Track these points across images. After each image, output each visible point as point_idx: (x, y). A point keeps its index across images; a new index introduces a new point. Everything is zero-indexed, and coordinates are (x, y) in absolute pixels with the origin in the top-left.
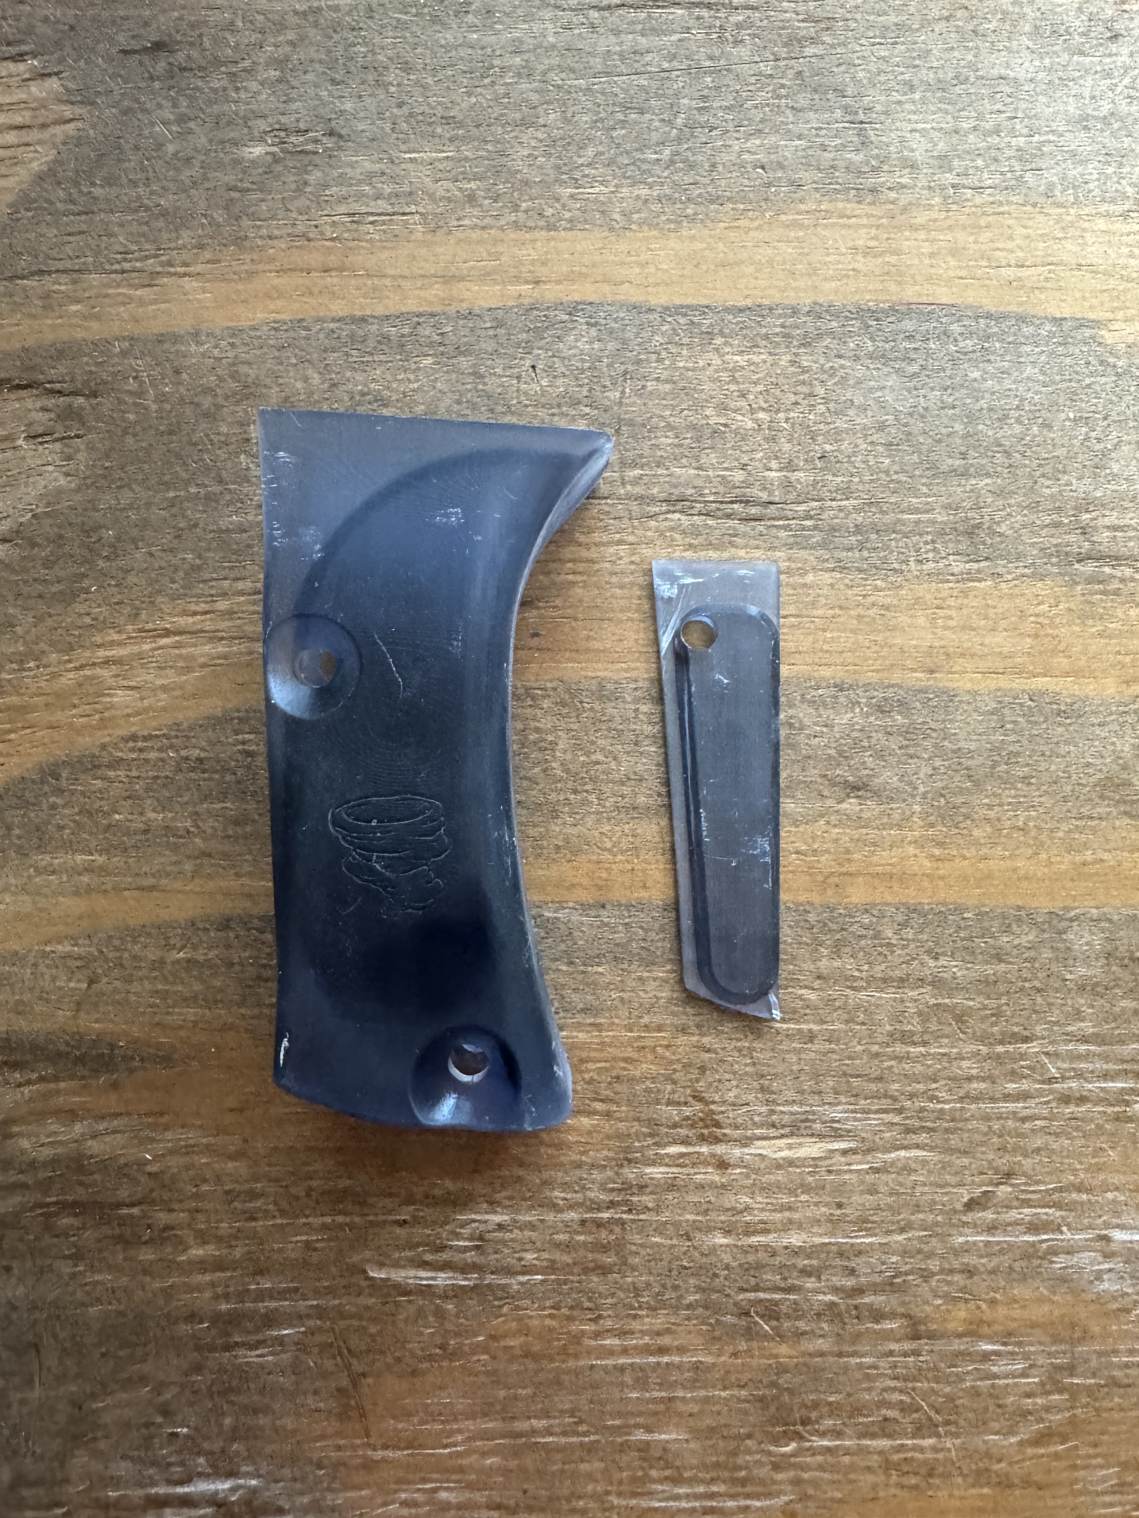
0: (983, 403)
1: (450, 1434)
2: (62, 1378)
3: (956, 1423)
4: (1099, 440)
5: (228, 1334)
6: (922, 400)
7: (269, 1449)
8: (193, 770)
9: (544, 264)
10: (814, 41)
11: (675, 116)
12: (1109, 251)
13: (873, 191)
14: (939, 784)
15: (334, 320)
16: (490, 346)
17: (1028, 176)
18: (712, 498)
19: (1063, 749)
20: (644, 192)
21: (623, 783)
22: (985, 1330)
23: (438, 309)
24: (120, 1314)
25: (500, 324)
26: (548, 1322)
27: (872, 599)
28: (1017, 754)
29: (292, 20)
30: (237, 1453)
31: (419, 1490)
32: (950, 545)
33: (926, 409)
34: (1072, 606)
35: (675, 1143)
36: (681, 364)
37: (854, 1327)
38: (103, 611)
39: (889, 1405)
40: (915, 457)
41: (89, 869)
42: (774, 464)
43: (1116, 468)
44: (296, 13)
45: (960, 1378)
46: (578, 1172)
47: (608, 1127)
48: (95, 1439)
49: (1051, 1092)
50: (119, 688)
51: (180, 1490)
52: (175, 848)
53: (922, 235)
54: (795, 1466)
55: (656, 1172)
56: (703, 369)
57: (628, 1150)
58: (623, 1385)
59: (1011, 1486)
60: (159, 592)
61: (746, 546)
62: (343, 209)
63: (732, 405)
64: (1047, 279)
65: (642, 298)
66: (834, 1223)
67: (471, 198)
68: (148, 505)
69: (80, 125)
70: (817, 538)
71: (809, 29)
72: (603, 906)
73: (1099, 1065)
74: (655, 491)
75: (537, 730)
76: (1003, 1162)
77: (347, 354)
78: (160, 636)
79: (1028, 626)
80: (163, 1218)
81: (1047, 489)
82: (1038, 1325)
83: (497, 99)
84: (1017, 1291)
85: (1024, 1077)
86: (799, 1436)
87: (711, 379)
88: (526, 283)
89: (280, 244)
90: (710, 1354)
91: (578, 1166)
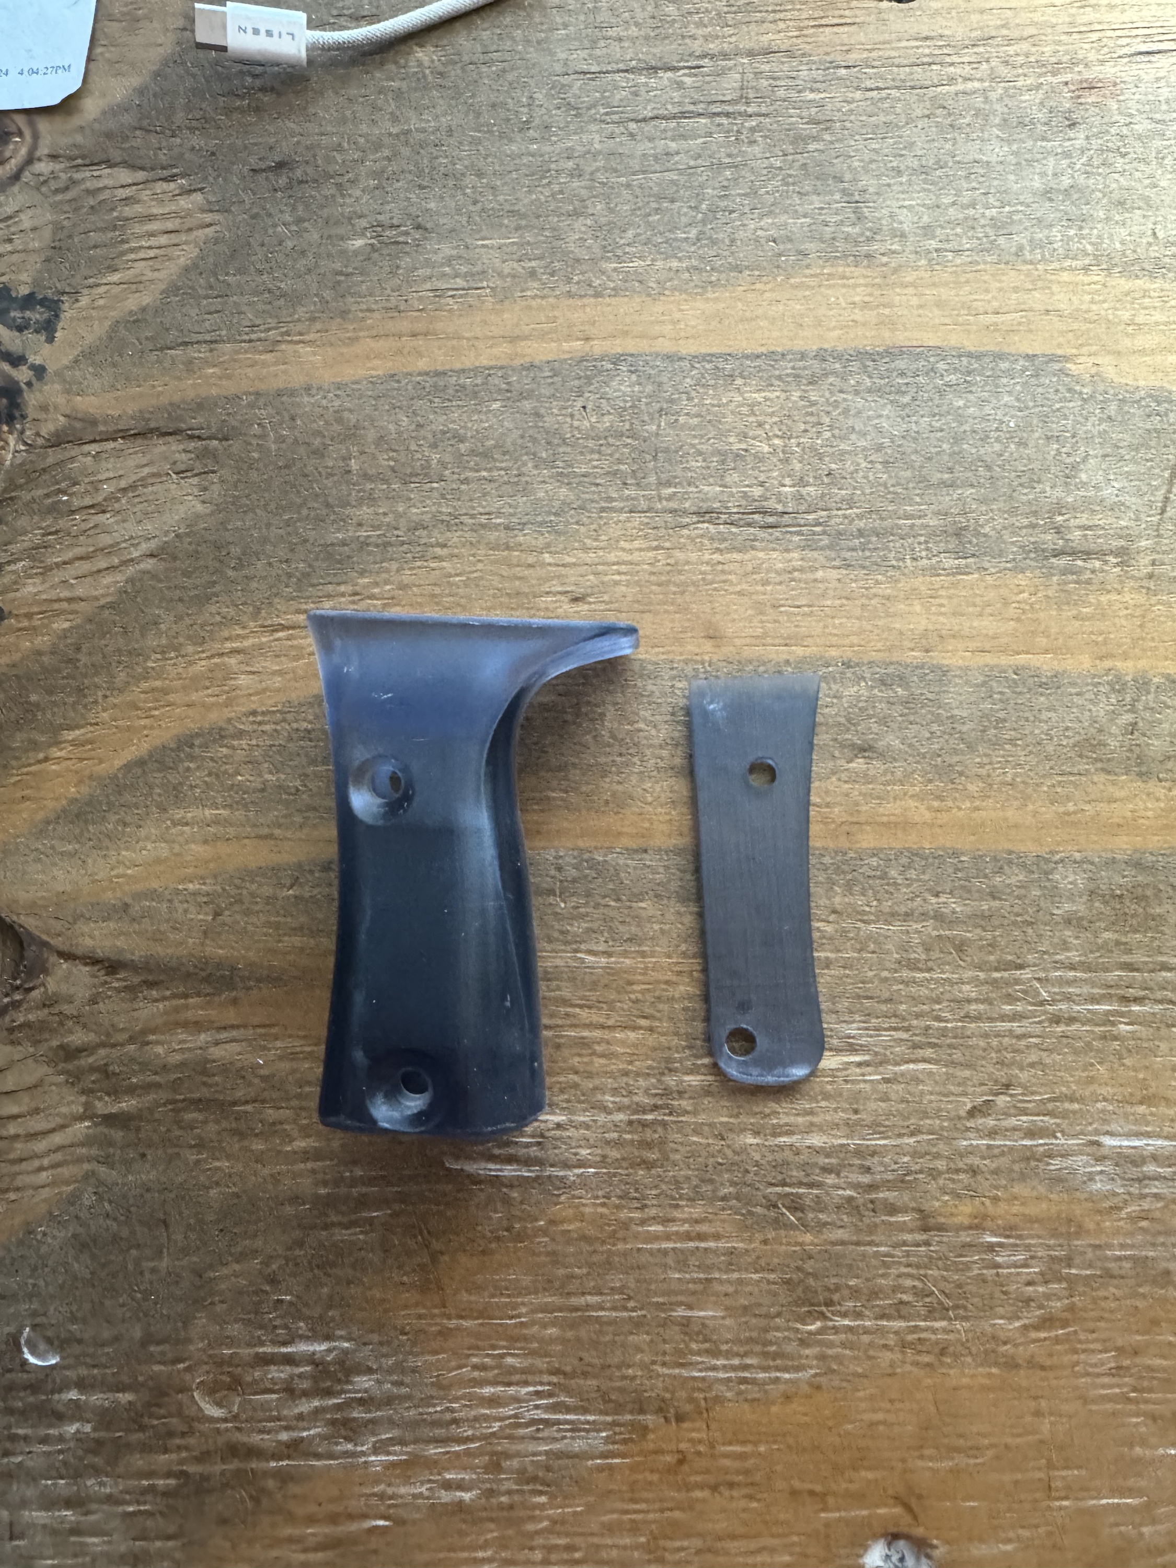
0: (967, 427)
1: (515, 1306)
2: (185, 1251)
3: (965, 1308)
4: (1068, 454)
5: (326, 1215)
6: (914, 426)
7: (359, 1316)
8: (302, 739)
9: (593, 324)
10: (815, 139)
11: (701, 202)
12: (1074, 298)
13: (868, 256)
14: (936, 746)
15: (420, 374)
16: (548, 391)
17: (1001, 241)
18: (735, 510)
19: (1045, 715)
20: (675, 264)
21: (661, 747)
22: (989, 1224)
23: (505, 363)
24: (237, 1196)
25: (556, 373)
26: (601, 1210)
27: (874, 591)
28: (1005, 720)
29: (386, 140)
30: (333, 1319)
31: (488, 1355)
32: (941, 545)
33: (917, 432)
34: (1050, 593)
36: (708, 402)
37: (870, 1219)
38: (232, 612)
39: (905, 1290)
40: (909, 472)
41: (216, 821)
42: (787, 481)
43: (1084, 476)
44: (390, 134)
45: (967, 1267)
46: (625, 1079)
47: (651, 1040)
48: (212, 1303)
49: (1043, 1013)
50: (242, 673)
51: (284, 1350)
52: (287, 803)
53: (911, 290)
54: (821, 1343)
55: (694, 1080)
56: (727, 404)
57: (668, 1060)
58: (665, 1266)
59: (1017, 1366)
60: (276, 595)
61: (764, 550)
62: (428, 286)
63: (751, 434)
64: (1019, 324)
65: (675, 349)
66: (851, 1127)
67: (533, 274)
68: (268, 525)
69: (218, 228)
70: (826, 541)
71: (814, 130)
72: (646, 851)
73: (1086, 990)
74: (687, 505)
75: (588, 703)
76: (1001, 1075)
77: (430, 401)
78: (277, 631)
79: (1011, 611)
80: (271, 1114)
81: (1025, 495)
82: (1037, 1220)
83: (553, 195)
84: (1017, 1189)
85: (1018, 1000)
86: (823, 1316)
87: (732, 413)
88: (578, 339)
89: (377, 315)
90: (743, 1241)
91: (626, 1073)
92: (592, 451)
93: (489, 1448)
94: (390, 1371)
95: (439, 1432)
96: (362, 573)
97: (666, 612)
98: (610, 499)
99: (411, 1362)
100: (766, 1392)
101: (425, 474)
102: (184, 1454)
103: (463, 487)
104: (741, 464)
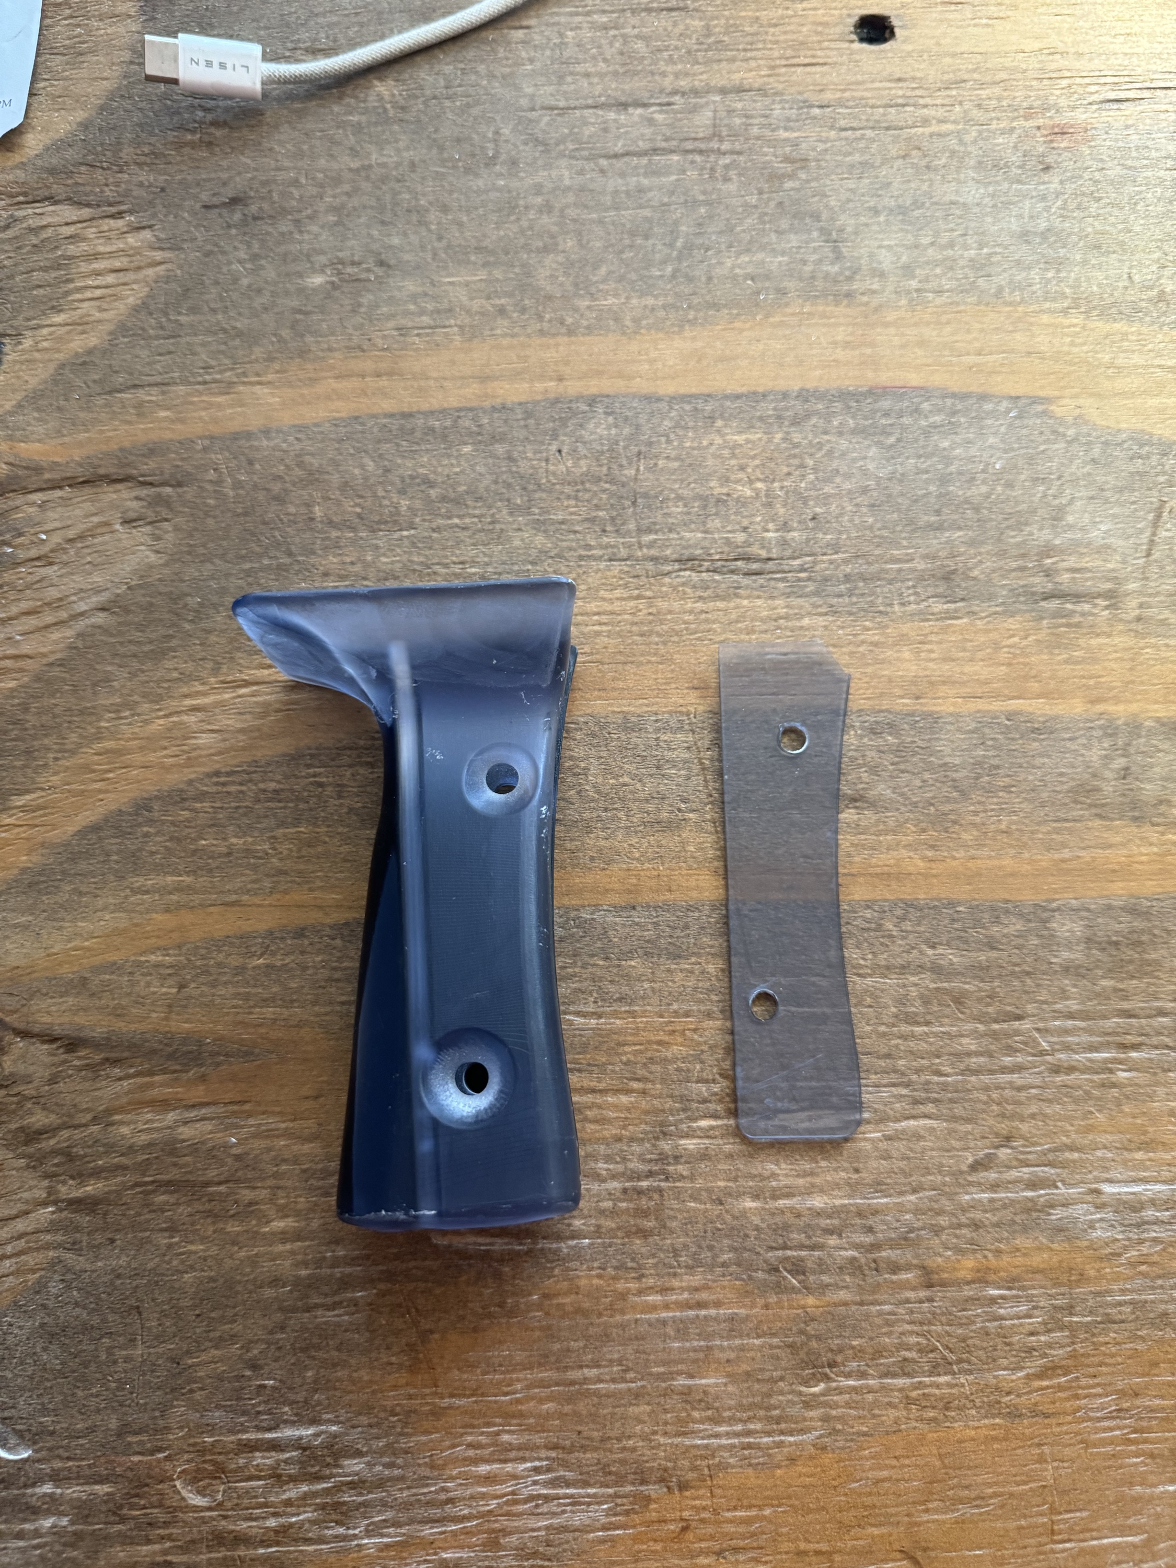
0: (952, 469)
1: (510, 1383)
2: (161, 1337)
3: (969, 1361)
4: (1055, 497)
5: (306, 1296)
6: (899, 468)
7: (347, 1398)
9: (567, 363)
10: (790, 178)
11: (675, 239)
12: (1054, 341)
13: (848, 296)
14: (928, 795)
15: (385, 416)
16: (523, 433)
17: (981, 282)
18: (717, 557)
19: (1038, 761)
20: (650, 302)
21: (647, 801)
22: (992, 1277)
23: (474, 404)
25: (528, 415)
26: (595, 1281)
29: (346, 175)
30: (319, 1403)
31: (483, 1433)
32: (929, 589)
34: (1040, 637)
35: (705, 1117)
36: (688, 445)
37: (873, 1278)
38: (191, 667)
39: (907, 1347)
41: (178, 889)
42: (771, 526)
44: (350, 170)
45: (971, 1321)
46: (618, 1145)
47: (644, 1103)
48: (191, 1391)
49: (1043, 1063)
50: (204, 731)
51: (269, 1436)
53: (892, 331)
54: (824, 1404)
55: (690, 1144)
56: (708, 447)
57: (663, 1124)
58: (666, 1336)
59: (1020, 1416)
60: (238, 649)
61: (748, 598)
62: (392, 324)
63: (733, 477)
64: (1001, 365)
65: (652, 390)
66: (852, 1186)
67: (502, 311)
68: (228, 576)
69: (169, 266)
70: (811, 587)
72: (634, 908)
73: (1085, 1038)
74: (668, 552)
75: (571, 758)
76: (1003, 1127)
77: (398, 445)
78: (240, 687)
80: (247, 1194)
81: (1012, 539)
82: (1037, 1271)
83: (522, 231)
84: (1019, 1241)
85: (1016, 1051)
86: (826, 1378)
87: (713, 456)
88: (551, 379)
89: (338, 355)
90: (744, 1306)
91: (619, 1139)
92: (569, 497)
93: (486, 1526)
94: (381, 1452)
95: (436, 1512)
97: (649, 662)
98: (588, 547)
99: (403, 1443)
100: (770, 1455)
101: (394, 522)
102: (168, 1544)
103: (435, 535)
104: (723, 509)
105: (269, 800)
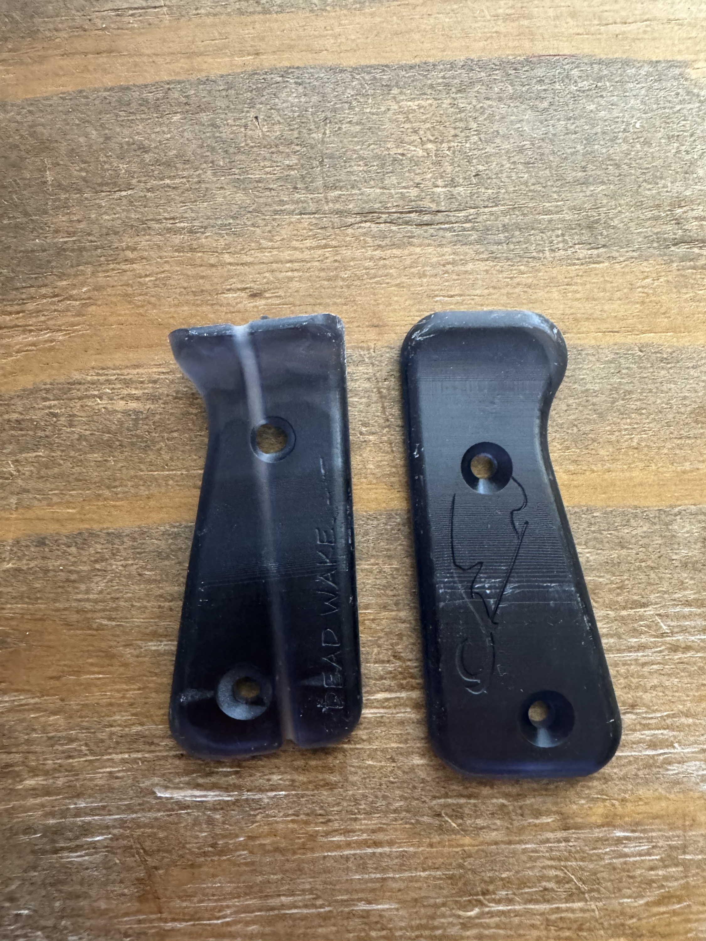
1: (221, 909)
3: (598, 891)
4: (687, 152)
5: (54, 841)
6: (551, 129)
7: (88, 924)
9: (262, 39)
12: (692, 8)
14: (572, 417)
15: (106, 90)
16: (223, 103)
18: (394, 210)
19: (666, 387)
22: (618, 822)
23: (182, 77)
25: (230, 86)
26: (291, 826)
27: (517, 280)
28: (630, 392)
30: (65, 928)
32: (576, 237)
33: (554, 135)
34: (670, 278)
35: (381, 691)
36: (368, 110)
37: (519, 822)
39: (549, 879)
40: (547, 172)
42: (440, 182)
43: (700, 172)
49: (664, 643)
53: (548, 3)
54: (478, 925)
55: (368, 713)
56: (385, 112)
58: (348, 869)
59: (641, 936)
61: (420, 246)
62: (110, 6)
63: (407, 139)
64: (645, 32)
65: (337, 62)
70: (474, 236)
73: (699, 622)
74: (351, 206)
76: (629, 697)
77: (117, 115)
79: (637, 295)
80: (4, 758)
81: (649, 191)
82: (656, 817)
84: (642, 792)
85: (641, 633)
86: (480, 904)
87: (391, 120)
88: (249, 54)
89: (64, 34)
90: (413, 845)
92: (265, 159)
96: (61, 276)
97: (335, 304)
98: (282, 203)
101: (115, 183)
103: (149, 194)
104: (398, 167)
105: (13, 428)
